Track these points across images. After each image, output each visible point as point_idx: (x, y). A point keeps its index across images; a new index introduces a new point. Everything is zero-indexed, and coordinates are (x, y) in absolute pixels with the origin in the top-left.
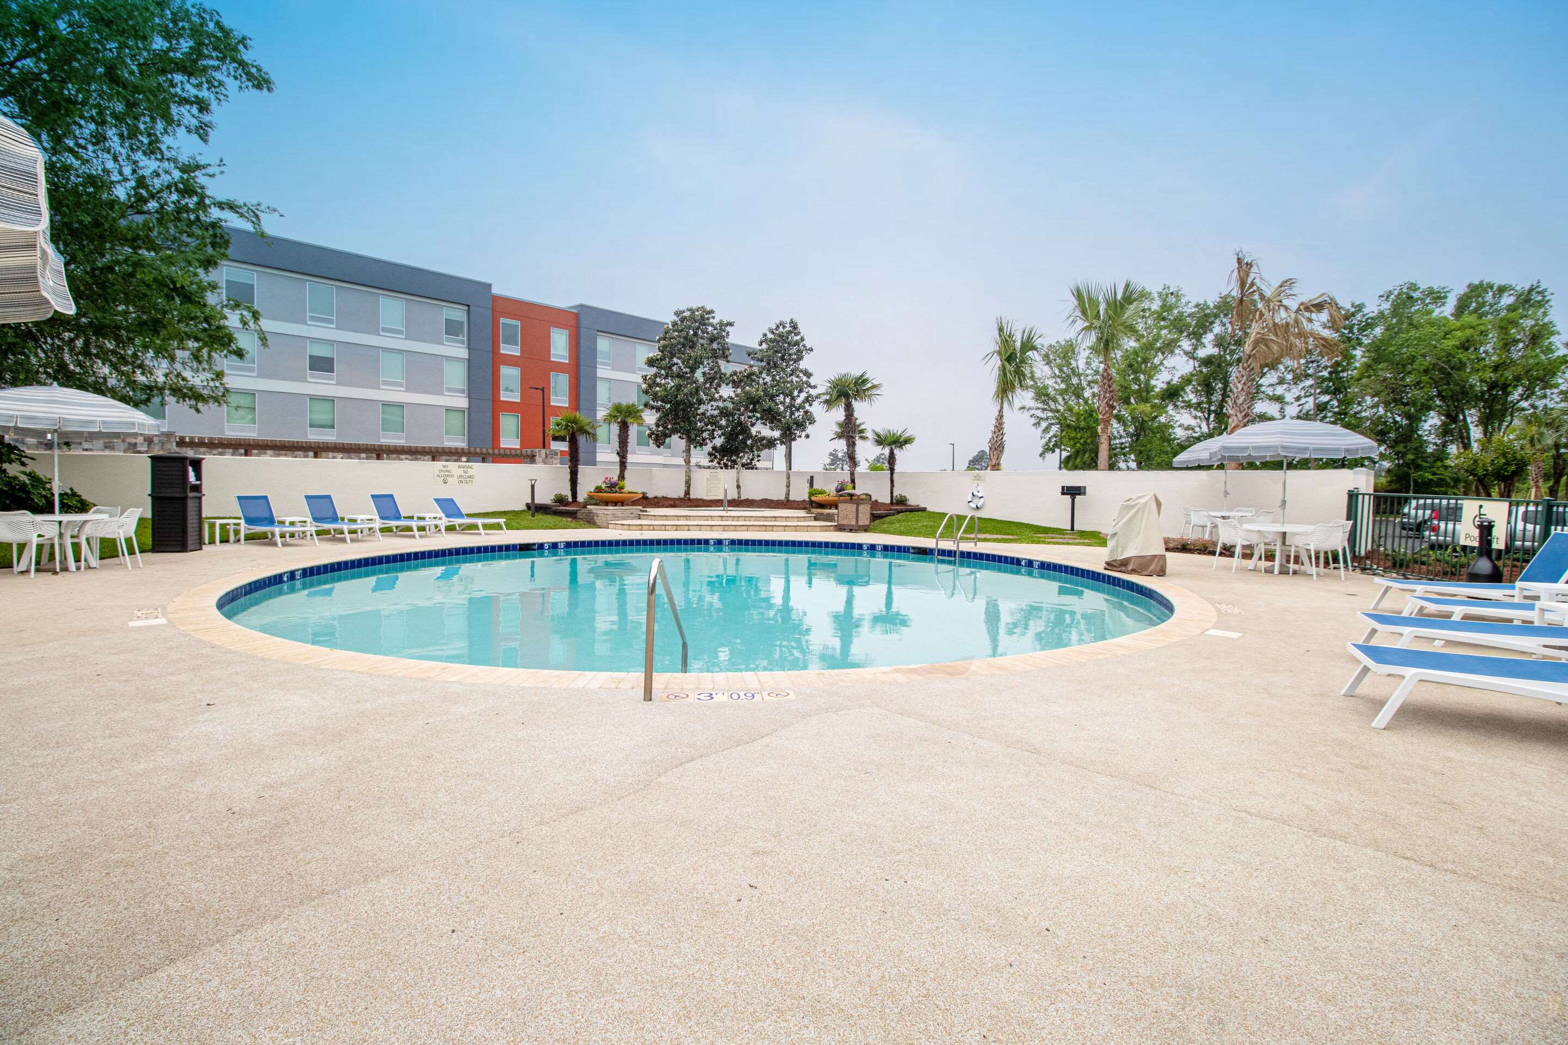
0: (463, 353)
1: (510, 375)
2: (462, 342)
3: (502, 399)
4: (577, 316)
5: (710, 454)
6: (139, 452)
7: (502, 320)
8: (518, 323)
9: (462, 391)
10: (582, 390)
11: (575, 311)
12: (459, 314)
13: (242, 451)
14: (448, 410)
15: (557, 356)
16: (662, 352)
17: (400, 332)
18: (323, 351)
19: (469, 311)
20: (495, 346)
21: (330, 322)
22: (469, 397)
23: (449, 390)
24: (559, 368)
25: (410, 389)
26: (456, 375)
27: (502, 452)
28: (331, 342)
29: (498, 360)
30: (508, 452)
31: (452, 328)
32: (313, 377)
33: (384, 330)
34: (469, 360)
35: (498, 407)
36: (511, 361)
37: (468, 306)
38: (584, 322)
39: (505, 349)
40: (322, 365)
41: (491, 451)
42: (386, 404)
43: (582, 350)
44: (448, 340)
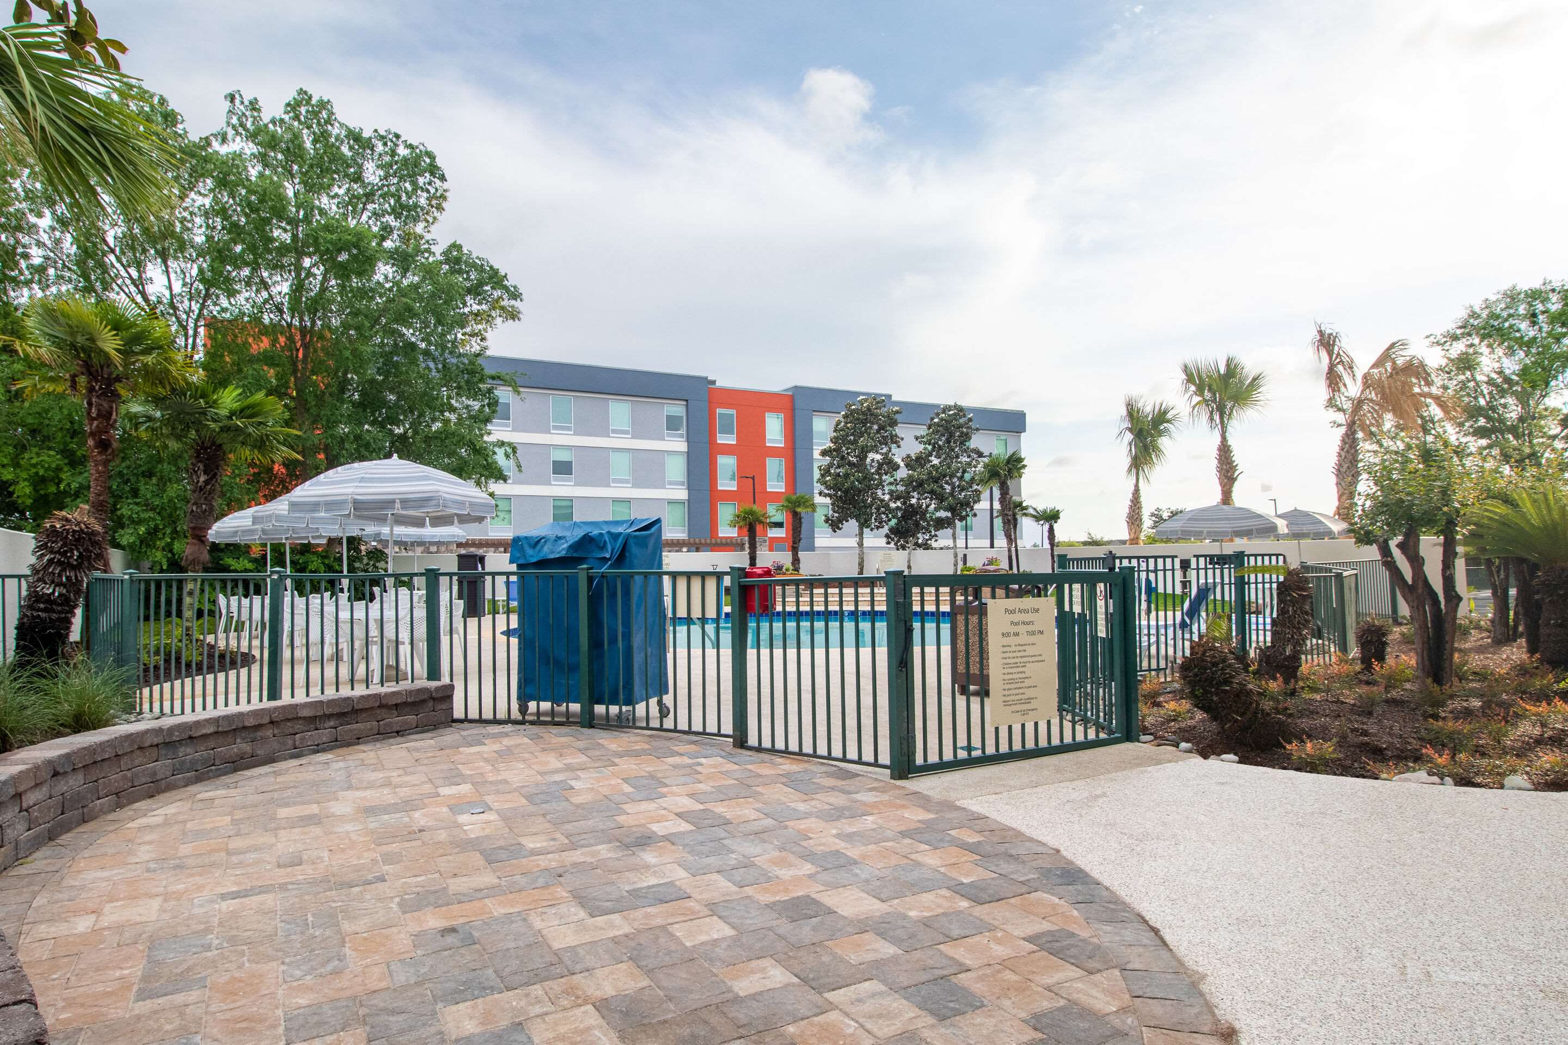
0: (682, 446)
1: (727, 463)
2: (682, 436)
3: (720, 488)
4: (792, 398)
5: (887, 536)
6: (431, 553)
7: (718, 411)
8: (733, 412)
9: (682, 484)
10: (798, 474)
11: (790, 393)
12: (677, 409)
13: (502, 549)
14: (670, 502)
15: (772, 441)
16: (835, 443)
17: (626, 432)
18: (563, 456)
19: (687, 406)
20: (712, 436)
21: (569, 429)
22: (689, 489)
23: (671, 483)
24: (774, 452)
25: (637, 485)
26: (676, 469)
27: (719, 541)
28: (570, 448)
29: (716, 450)
30: (724, 541)
31: (672, 424)
32: (555, 480)
33: (614, 431)
34: (688, 453)
35: (716, 497)
36: (727, 450)
37: (687, 401)
38: (799, 404)
39: (723, 439)
40: (563, 468)
41: (708, 541)
42: (616, 501)
43: (797, 433)
44: (668, 435)
